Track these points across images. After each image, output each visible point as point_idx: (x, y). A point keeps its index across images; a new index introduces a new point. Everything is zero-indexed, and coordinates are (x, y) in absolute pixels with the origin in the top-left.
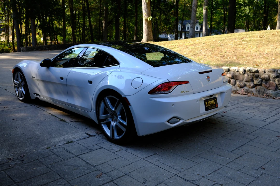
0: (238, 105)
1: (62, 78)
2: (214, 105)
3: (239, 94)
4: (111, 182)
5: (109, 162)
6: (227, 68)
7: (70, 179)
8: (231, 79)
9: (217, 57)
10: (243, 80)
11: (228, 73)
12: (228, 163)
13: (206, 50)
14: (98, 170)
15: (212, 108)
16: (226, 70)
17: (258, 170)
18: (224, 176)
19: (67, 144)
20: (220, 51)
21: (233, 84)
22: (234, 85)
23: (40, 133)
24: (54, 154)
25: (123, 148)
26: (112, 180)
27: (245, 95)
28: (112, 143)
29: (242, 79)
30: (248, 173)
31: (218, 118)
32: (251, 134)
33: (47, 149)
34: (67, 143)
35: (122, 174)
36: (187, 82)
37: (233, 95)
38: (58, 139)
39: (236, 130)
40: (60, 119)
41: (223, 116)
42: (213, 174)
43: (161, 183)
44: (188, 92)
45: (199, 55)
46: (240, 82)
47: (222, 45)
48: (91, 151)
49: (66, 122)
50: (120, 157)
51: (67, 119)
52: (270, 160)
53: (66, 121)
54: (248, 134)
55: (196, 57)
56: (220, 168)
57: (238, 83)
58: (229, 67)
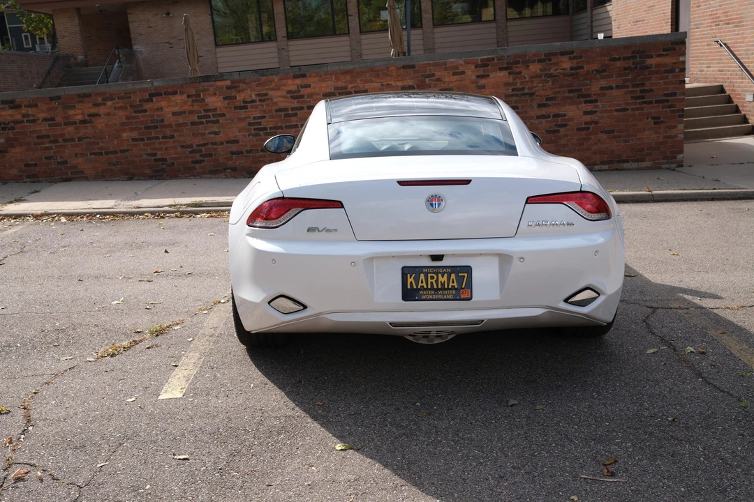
36: (338, 204)
44: (333, 234)
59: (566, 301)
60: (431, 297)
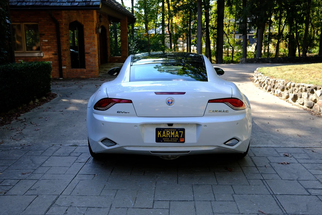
14: (35, 170)
15: (171, 141)
24: (46, 150)
31: (256, 167)
34: (71, 146)
36: (130, 101)
39: (232, 185)
41: (266, 166)
42: (83, 208)
44: (128, 114)
48: (69, 156)
50: (70, 167)
54: (233, 194)
56: (102, 207)
59: (225, 143)
60: (168, 141)
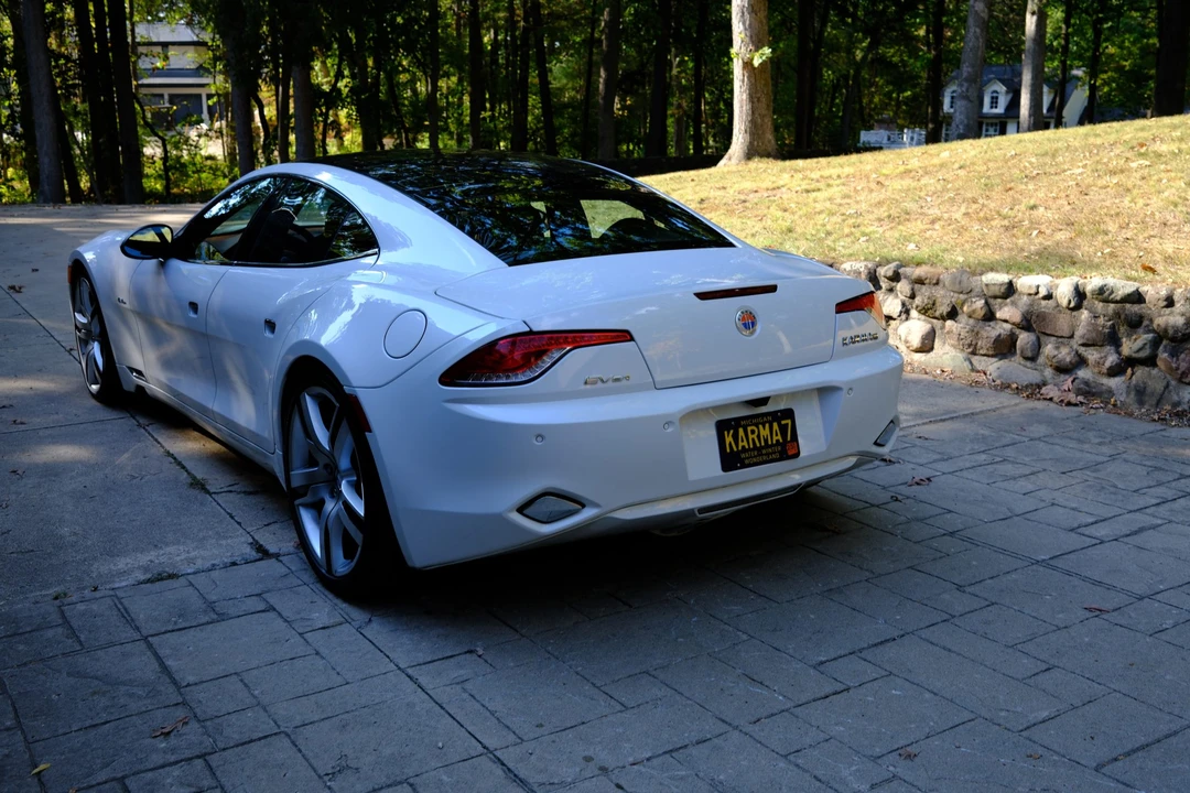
0: (1010, 452)
1: (194, 306)
2: (772, 445)
3: (1047, 403)
4: (199, 763)
5: (255, 672)
6: (1003, 278)
7: (47, 736)
8: (1017, 331)
9: (986, 230)
10: (1072, 337)
11: (1006, 305)
12: (765, 714)
13: (950, 198)
14: (184, 703)
15: (765, 458)
16: (997, 288)
17: (879, 761)
18: (701, 775)
19: (148, 585)
20: (1009, 200)
21: (1029, 354)
22: (1033, 359)
23: (75, 534)
24: (66, 622)
25: (358, 615)
26: (209, 750)
27: (1076, 405)
28: (327, 593)
29: (1066, 333)
30: (820, 773)
31: (873, 505)
32: (968, 589)
33: (56, 598)
34: (149, 581)
35: (270, 727)
36: (624, 336)
37: (1016, 405)
38: (122, 563)
39: (911, 568)
40: (194, 478)
41: (897, 500)
42: (655, 762)
43: (400, 783)
44: (624, 382)
45: (908, 220)
46: (1057, 348)
47: (1035, 172)
48: (222, 617)
49: (208, 492)
50: (317, 653)
51: (218, 480)
52: (973, 716)
53: (208, 487)
54: (960, 588)
55: (891, 228)
56: (709, 736)
57: (1049, 349)
58: (1011, 277)
59: (877, 440)
60: (755, 460)
